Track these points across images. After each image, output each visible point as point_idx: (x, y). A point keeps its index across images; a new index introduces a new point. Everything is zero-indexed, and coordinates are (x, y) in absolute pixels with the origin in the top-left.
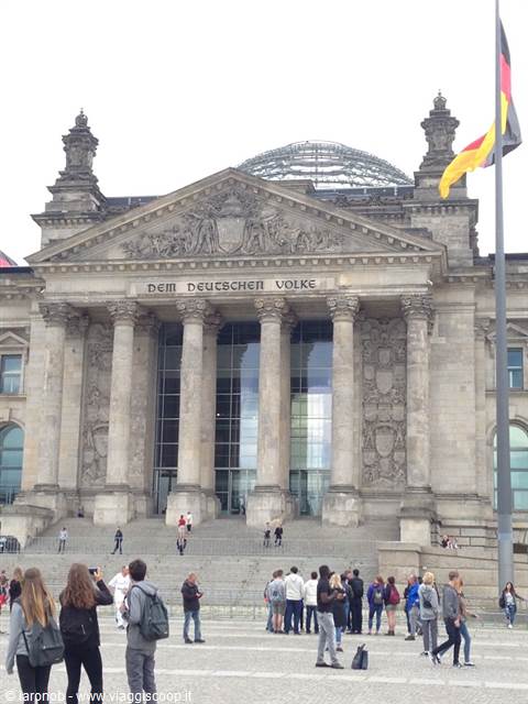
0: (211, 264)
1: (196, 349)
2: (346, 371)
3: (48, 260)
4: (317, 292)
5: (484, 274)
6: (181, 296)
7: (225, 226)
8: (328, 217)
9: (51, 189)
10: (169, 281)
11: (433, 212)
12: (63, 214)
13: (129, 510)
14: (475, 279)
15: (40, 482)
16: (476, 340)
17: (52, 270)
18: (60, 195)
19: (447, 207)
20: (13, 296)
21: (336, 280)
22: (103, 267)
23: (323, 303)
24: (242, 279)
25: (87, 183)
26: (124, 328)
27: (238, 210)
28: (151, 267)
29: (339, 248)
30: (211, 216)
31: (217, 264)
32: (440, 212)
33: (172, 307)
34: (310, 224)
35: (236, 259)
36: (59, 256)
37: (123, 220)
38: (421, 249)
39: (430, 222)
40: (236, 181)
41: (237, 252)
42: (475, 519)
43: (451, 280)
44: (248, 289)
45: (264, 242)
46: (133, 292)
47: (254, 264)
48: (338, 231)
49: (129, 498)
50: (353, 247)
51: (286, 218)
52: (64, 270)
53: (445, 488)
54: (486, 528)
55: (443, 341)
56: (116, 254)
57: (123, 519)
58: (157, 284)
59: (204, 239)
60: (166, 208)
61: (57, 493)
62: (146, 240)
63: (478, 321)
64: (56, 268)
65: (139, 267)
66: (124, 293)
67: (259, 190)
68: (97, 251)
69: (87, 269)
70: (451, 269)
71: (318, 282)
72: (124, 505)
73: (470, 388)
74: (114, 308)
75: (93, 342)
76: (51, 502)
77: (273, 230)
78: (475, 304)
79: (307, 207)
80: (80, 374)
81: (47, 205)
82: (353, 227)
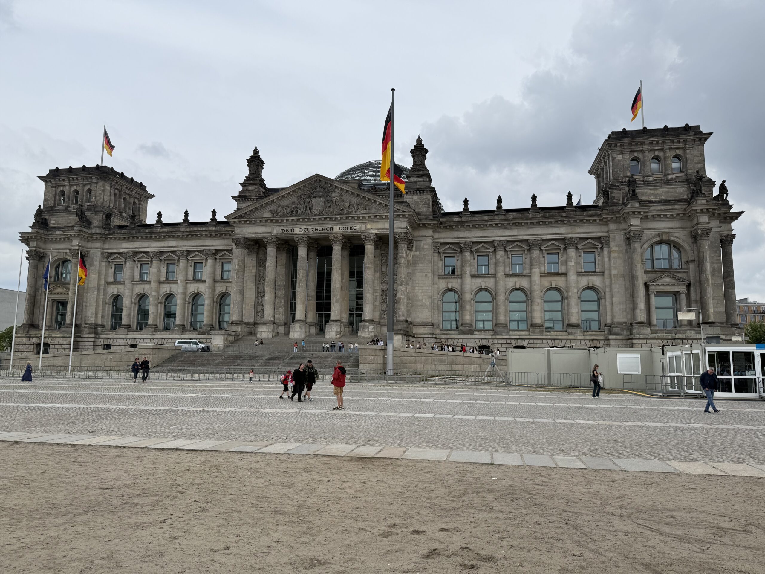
0: (309, 219)
1: (303, 259)
2: (370, 268)
3: (235, 218)
4: (357, 232)
5: (435, 222)
6: (296, 234)
7: (316, 202)
8: (362, 197)
9: (241, 184)
10: (291, 227)
11: (414, 193)
12: (247, 197)
13: (273, 332)
14: (432, 225)
15: (234, 319)
16: (433, 252)
17: (237, 222)
18: (246, 187)
19: (420, 191)
20: (226, 235)
21: (366, 226)
22: (261, 221)
23: (359, 237)
24: (324, 226)
25: (258, 182)
26: (271, 249)
27: (321, 194)
28: (282, 221)
29: (367, 211)
30: (309, 197)
31: (312, 220)
32: (417, 193)
33: (293, 239)
34: (354, 200)
35: (320, 217)
36: (240, 216)
37: (269, 199)
38: (403, 211)
39: (412, 198)
40: (320, 180)
41: (321, 214)
42: (430, 334)
43: (421, 225)
44: (326, 231)
45: (333, 209)
46: (275, 232)
47: (328, 219)
48: (367, 203)
49: (274, 327)
50: (373, 211)
51: (343, 197)
52: (243, 222)
53: (418, 320)
54: (436, 338)
55: (417, 253)
56: (267, 215)
57: (270, 336)
58: (285, 229)
59: (306, 208)
60: (289, 194)
61: (241, 325)
62: (280, 208)
63: (434, 244)
64: (240, 222)
65: (277, 221)
66: (271, 233)
67: (331, 185)
68: (258, 214)
69: (253, 222)
70: (420, 220)
71: (357, 227)
72: (271, 330)
73: (430, 275)
74: (266, 240)
75: (261, 256)
76: (238, 329)
77: (337, 203)
78: (432, 236)
79: (352, 193)
80: (255, 270)
81: (240, 192)
82: (373, 201)
